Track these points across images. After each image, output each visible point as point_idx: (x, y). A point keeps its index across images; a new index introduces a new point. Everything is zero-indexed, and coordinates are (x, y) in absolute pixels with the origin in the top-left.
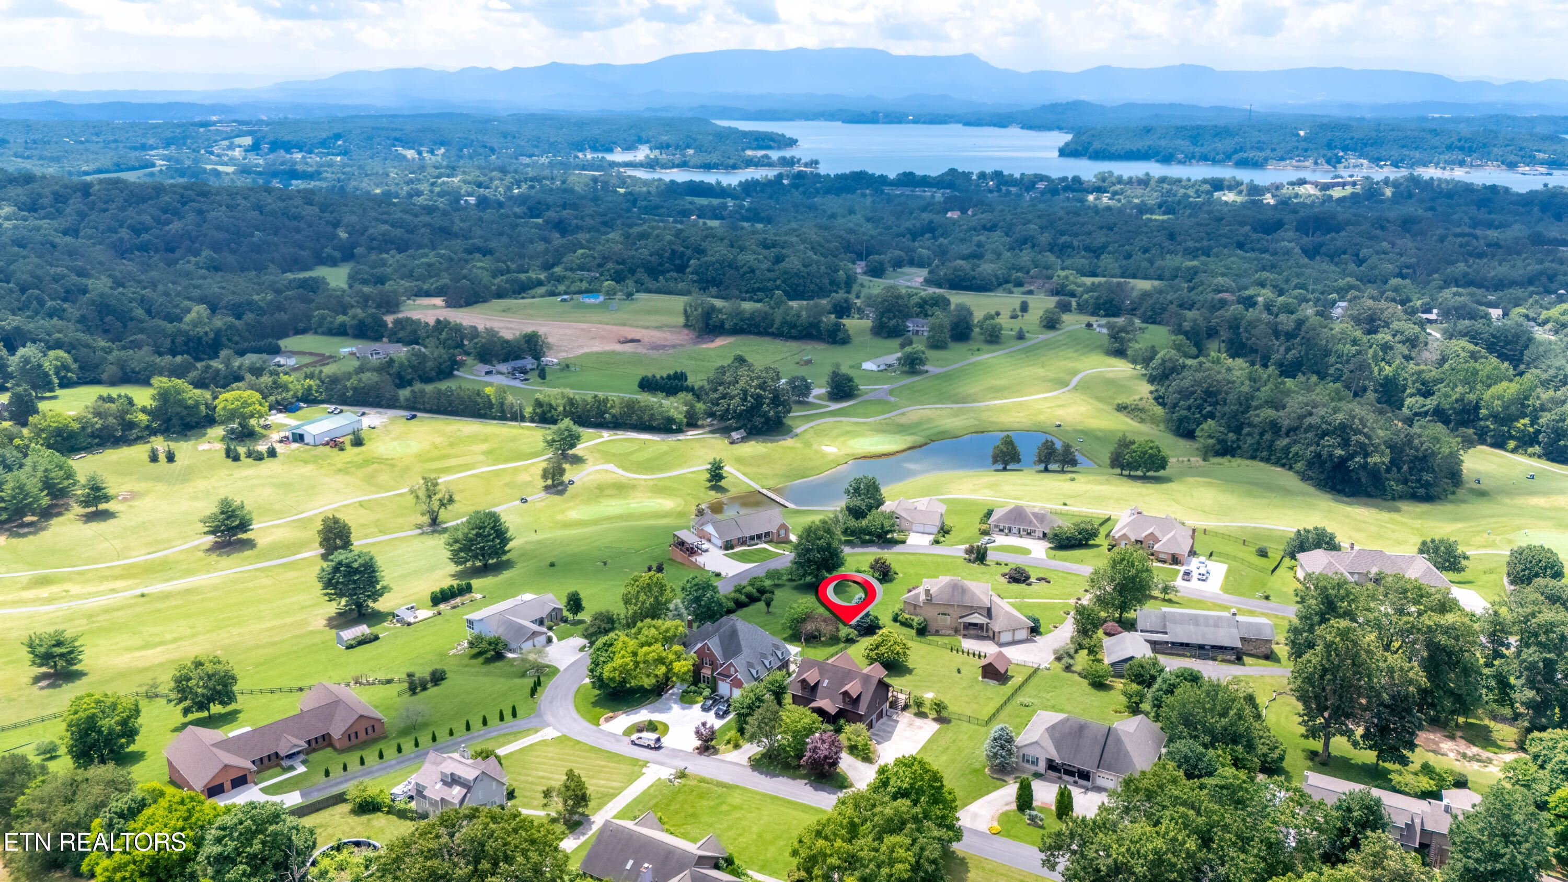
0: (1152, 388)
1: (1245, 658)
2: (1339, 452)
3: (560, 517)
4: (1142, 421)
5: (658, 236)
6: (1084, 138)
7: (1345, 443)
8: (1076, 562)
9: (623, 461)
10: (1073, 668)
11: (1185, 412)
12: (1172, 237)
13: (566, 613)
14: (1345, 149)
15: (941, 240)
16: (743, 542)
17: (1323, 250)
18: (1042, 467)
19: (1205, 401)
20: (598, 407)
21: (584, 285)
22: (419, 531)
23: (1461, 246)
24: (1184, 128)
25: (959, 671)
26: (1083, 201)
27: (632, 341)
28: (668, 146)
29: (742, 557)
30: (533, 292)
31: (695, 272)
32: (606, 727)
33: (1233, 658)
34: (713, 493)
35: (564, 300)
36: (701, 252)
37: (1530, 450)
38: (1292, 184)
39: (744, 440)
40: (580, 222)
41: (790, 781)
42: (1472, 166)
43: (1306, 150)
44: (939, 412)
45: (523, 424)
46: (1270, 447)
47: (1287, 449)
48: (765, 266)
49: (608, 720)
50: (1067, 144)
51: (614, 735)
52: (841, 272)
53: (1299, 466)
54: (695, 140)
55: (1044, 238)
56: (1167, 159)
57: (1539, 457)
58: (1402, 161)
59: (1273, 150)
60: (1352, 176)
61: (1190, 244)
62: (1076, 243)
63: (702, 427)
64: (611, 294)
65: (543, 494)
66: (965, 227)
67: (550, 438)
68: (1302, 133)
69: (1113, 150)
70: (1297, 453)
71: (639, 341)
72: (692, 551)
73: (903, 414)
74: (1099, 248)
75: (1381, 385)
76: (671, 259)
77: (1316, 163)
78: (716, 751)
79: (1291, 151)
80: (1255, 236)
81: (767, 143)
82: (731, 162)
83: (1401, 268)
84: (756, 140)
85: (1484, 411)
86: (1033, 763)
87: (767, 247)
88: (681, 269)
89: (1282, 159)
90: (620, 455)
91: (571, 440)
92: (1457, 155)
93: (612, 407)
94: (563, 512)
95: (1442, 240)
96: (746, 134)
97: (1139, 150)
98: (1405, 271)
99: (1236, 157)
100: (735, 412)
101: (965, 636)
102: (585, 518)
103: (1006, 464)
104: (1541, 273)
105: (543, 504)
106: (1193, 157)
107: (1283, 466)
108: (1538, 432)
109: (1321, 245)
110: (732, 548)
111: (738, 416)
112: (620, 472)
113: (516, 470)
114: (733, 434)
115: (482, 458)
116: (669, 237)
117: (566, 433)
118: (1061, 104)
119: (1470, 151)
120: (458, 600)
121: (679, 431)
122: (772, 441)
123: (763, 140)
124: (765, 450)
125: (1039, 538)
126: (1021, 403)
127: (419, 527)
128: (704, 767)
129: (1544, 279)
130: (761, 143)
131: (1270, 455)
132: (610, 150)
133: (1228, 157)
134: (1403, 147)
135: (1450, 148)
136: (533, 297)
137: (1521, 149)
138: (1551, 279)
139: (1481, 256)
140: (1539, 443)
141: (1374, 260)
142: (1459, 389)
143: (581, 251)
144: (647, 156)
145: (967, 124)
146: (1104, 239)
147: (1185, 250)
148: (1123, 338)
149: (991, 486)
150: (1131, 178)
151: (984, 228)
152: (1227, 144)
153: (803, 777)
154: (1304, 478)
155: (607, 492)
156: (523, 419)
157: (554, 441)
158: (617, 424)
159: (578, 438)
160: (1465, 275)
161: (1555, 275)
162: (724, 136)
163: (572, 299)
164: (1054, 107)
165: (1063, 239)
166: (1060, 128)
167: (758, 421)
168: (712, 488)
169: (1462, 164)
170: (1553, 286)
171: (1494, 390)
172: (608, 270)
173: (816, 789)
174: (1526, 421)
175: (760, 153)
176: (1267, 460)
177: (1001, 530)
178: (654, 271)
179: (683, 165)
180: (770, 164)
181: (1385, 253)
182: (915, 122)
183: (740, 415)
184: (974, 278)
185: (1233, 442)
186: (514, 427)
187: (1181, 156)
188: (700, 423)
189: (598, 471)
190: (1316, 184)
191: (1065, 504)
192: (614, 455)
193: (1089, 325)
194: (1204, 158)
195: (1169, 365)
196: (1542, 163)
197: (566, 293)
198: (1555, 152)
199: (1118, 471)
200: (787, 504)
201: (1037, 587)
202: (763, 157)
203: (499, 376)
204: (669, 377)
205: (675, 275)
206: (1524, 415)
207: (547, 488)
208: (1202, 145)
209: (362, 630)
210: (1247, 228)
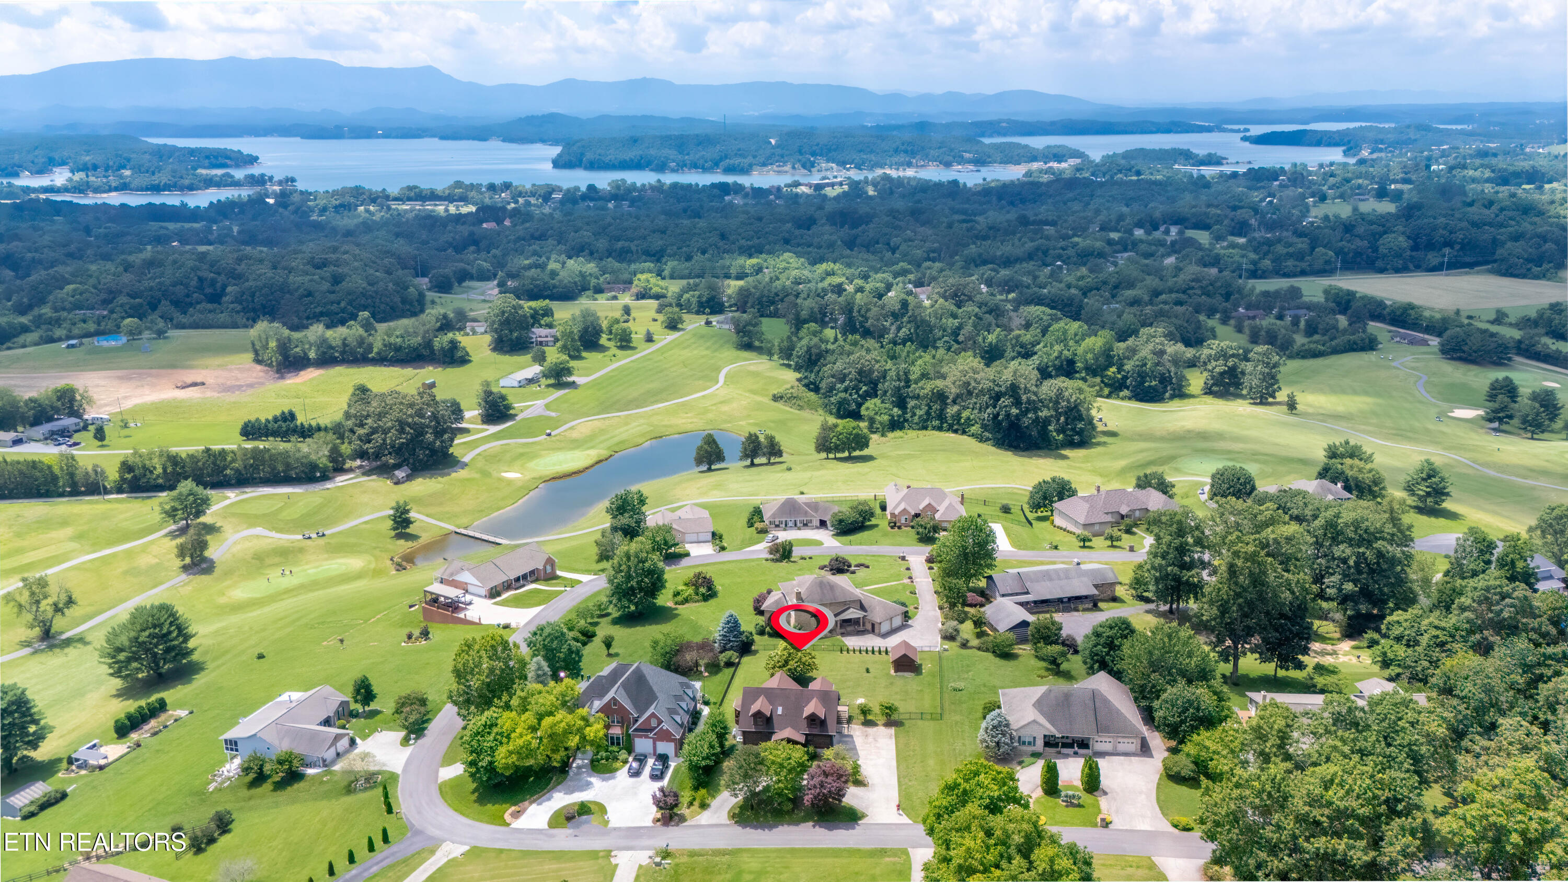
0: (798, 375)
1: (1101, 605)
2: (1014, 411)
3: (222, 600)
4: (801, 408)
5: (175, 262)
6: (575, 148)
7: (1017, 403)
8: (871, 544)
9: (271, 521)
10: (969, 644)
11: (843, 395)
12: (723, 236)
13: (354, 706)
14: (814, 154)
15: (494, 251)
16: (508, 586)
17: (858, 241)
18: (748, 462)
19: (860, 382)
20: (214, 463)
21: (92, 327)
22: (28, 650)
23: (968, 230)
24: (669, 137)
25: (868, 671)
26: (604, 208)
27: (195, 384)
28: (95, 167)
29: (518, 603)
30: (21, 339)
31: (237, 300)
32: (522, 823)
33: (1090, 605)
34: (402, 542)
35: (73, 346)
36: (237, 277)
37: (1121, 394)
38: (787, 186)
39: (409, 478)
40: (37, 255)
41: (792, 828)
42: (917, 166)
43: (782, 156)
44: (607, 422)
45: (107, 497)
46: (941, 417)
47: (958, 416)
48: (326, 286)
49: (517, 815)
50: (559, 156)
51: (539, 831)
52: (412, 289)
53: (975, 429)
54: (129, 160)
55: (602, 244)
56: (661, 167)
57: (1130, 399)
58: (863, 163)
59: (755, 157)
60: (835, 177)
61: (743, 242)
62: (634, 248)
63: (351, 470)
64: (134, 334)
65: (184, 576)
66: (512, 237)
67: (167, 507)
68: (773, 141)
69: (607, 160)
70: (969, 418)
71: (203, 384)
72: (454, 606)
73: (572, 428)
74: (657, 252)
75: (987, 352)
76: (200, 288)
77: (794, 168)
78: (682, 819)
79: (769, 158)
80: (797, 232)
81: (221, 160)
82: (186, 182)
83: (928, 253)
84: (207, 157)
85: (1079, 365)
86: (1029, 743)
87: (317, 267)
88: (216, 298)
89: (764, 165)
90: (264, 515)
91: (199, 507)
92: (902, 158)
93: (233, 461)
94: (222, 593)
95: (950, 226)
96: (192, 152)
97: (632, 160)
98: (932, 255)
99: (723, 164)
100: (393, 447)
101: (843, 634)
102: (258, 595)
103: (710, 463)
104: (1037, 249)
105: (189, 588)
106: (685, 165)
107: (956, 431)
108: (1125, 378)
109: (856, 237)
110: (498, 594)
111: (398, 451)
112: (273, 534)
113: (129, 554)
114: (397, 472)
115: (73, 545)
116: (190, 264)
117: (191, 498)
118: (537, 117)
119: (913, 154)
120: (153, 723)
121: (325, 478)
122: (443, 475)
123: (216, 157)
124: (439, 486)
125: (817, 528)
126: (683, 404)
127: (27, 644)
128: (676, 838)
129: (1040, 254)
130: (214, 162)
131: (942, 423)
132: (16, 175)
133: (716, 164)
134: (860, 151)
135: (896, 151)
136: (24, 346)
137: (952, 150)
138: (1045, 253)
139: (985, 238)
140: (1127, 388)
141: (903, 247)
142: (1057, 348)
143: (71, 287)
144: (70, 180)
145: (444, 137)
146: (660, 243)
147: (740, 248)
148: (750, 331)
149: (718, 486)
150: (644, 185)
151: (533, 237)
152: (711, 153)
153: (805, 820)
154: (981, 439)
155: (268, 561)
156: (106, 492)
157: (175, 509)
158: (242, 481)
159: (206, 502)
160: (980, 255)
161: (1047, 250)
162: (162, 153)
163: (81, 344)
164: (530, 120)
165: (620, 244)
166: (543, 141)
167: (421, 454)
168: (399, 536)
169: (909, 165)
170: (1049, 260)
171: (1084, 344)
172: (122, 305)
173: (830, 829)
174: (1113, 369)
175: (219, 172)
176: (940, 429)
177: (777, 526)
178: (182, 305)
179: (123, 187)
180: (237, 184)
181: (910, 240)
182: (386, 136)
183: (400, 449)
184: (555, 287)
185: (899, 416)
186: (97, 502)
187: (673, 165)
188: (347, 466)
189: (246, 538)
190: (809, 185)
191: (802, 493)
192: (256, 516)
193: (708, 323)
194: (695, 166)
195: (814, 351)
196: (969, 162)
197: (69, 338)
198: (977, 152)
199: (824, 455)
200: (498, 540)
201: (861, 573)
202: (223, 175)
203: (32, 444)
204: (276, 420)
205: (209, 306)
206: (1111, 365)
207: (185, 568)
208: (688, 154)
209: (36, 791)
210: (789, 225)
